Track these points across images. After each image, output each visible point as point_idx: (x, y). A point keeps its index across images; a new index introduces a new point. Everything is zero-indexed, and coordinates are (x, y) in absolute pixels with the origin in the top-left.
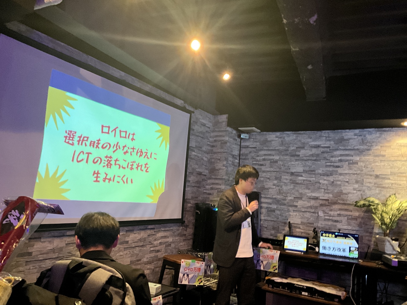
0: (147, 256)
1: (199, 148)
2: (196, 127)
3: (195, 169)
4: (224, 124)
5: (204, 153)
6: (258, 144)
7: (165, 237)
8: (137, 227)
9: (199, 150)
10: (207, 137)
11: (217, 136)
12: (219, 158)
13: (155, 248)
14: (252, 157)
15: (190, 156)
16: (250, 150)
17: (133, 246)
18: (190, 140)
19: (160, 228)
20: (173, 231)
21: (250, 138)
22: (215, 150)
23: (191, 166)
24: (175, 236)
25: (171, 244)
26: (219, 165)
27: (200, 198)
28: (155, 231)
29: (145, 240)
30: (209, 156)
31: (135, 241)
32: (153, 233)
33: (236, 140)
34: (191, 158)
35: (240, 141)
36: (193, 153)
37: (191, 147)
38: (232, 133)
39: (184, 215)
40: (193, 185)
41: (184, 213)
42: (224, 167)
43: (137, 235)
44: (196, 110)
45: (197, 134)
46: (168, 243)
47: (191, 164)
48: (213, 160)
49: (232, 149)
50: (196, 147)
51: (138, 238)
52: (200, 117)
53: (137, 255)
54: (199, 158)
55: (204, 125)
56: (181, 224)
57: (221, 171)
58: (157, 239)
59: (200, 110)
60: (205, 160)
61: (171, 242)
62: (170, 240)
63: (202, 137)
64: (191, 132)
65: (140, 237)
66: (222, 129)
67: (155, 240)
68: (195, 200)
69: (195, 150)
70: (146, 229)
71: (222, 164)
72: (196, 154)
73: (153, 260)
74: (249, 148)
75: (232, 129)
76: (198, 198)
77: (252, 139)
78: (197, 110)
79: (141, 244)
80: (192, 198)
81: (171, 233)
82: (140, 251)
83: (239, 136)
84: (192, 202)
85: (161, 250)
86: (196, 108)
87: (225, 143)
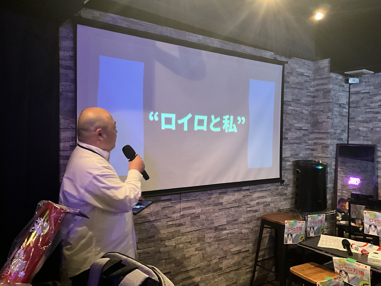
0: (244, 216)
1: (297, 101)
2: (291, 79)
3: (293, 125)
4: (327, 69)
5: (304, 105)
6: (372, 87)
7: (263, 197)
8: (230, 189)
9: (296, 103)
10: (306, 87)
11: (318, 85)
12: (322, 109)
13: (252, 208)
14: (365, 104)
15: (286, 111)
16: (362, 96)
17: (228, 207)
18: (285, 93)
19: (256, 188)
20: (271, 191)
21: (360, 81)
22: (317, 100)
23: (288, 122)
24: (274, 196)
25: (270, 204)
26: (322, 118)
27: (301, 155)
28: (250, 191)
29: (240, 201)
30: (310, 109)
31: (229, 202)
32: (249, 194)
33: (344, 86)
34: (288, 114)
35: (348, 87)
36: (290, 108)
37: (286, 101)
38: (337, 79)
39: (283, 174)
40: (292, 141)
41: (283, 171)
42: (329, 120)
43: (231, 197)
44: (290, 60)
45: (293, 86)
46: (266, 203)
47: (287, 119)
48: (315, 112)
49: (338, 97)
50: (293, 100)
51: (232, 200)
52: (296, 66)
53: (233, 215)
54: (297, 112)
55: (302, 74)
56: (280, 183)
57: (324, 124)
58: (253, 200)
59: (295, 58)
60: (305, 113)
61: (269, 202)
62: (269, 199)
63: (300, 89)
64: (285, 85)
65: (234, 198)
66: (324, 76)
67: (252, 200)
68: (295, 158)
69: (292, 104)
70: (241, 190)
71: (325, 117)
72: (293, 108)
73: (251, 220)
74: (360, 94)
75: (337, 74)
76: (299, 155)
77: (364, 83)
78: (292, 59)
79: (237, 205)
80: (292, 156)
81: (269, 193)
82: (236, 211)
83: (347, 81)
84: (292, 160)
85: (258, 210)
86: (290, 58)
87: (329, 91)
